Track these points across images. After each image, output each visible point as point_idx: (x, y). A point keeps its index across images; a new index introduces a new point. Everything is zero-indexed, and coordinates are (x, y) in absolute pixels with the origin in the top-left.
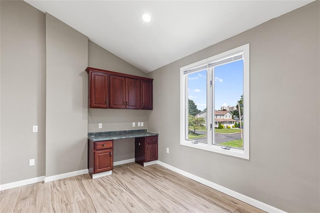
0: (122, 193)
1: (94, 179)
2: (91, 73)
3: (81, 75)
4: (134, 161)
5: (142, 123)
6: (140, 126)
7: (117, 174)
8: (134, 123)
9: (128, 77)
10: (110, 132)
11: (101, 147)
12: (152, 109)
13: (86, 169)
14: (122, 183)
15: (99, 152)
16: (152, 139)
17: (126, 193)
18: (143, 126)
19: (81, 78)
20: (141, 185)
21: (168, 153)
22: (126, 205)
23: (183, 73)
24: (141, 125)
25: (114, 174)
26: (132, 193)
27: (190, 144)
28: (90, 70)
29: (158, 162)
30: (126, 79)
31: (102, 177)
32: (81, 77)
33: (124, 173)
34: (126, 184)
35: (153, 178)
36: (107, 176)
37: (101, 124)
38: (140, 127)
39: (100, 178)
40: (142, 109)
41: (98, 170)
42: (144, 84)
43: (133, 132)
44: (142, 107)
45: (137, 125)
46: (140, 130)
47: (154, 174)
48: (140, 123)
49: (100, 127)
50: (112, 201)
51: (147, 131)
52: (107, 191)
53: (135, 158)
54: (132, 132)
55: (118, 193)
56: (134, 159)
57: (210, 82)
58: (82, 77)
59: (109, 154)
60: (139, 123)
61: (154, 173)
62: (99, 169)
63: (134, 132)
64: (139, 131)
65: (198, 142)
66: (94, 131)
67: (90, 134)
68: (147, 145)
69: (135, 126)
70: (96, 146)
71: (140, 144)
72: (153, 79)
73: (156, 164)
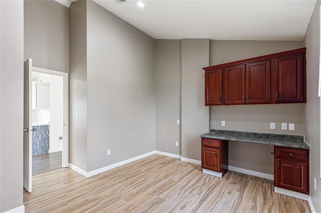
0: (196, 195)
5: (292, 125)
6: (286, 129)
8: (274, 124)
9: (249, 63)
10: (234, 132)
11: (207, 144)
14: (213, 188)
15: (205, 149)
18: (294, 130)
22: (181, 203)
24: (289, 127)
25: (224, 179)
26: (203, 200)
28: (205, 70)
29: (308, 198)
30: (247, 65)
34: (215, 192)
36: (216, 176)
37: (224, 122)
38: (289, 130)
41: (205, 166)
42: (280, 63)
44: (276, 99)
45: (278, 127)
48: (285, 124)
49: (223, 125)
54: (267, 136)
60: (282, 124)
64: (282, 137)
68: (276, 160)
69: (274, 129)
70: (203, 142)
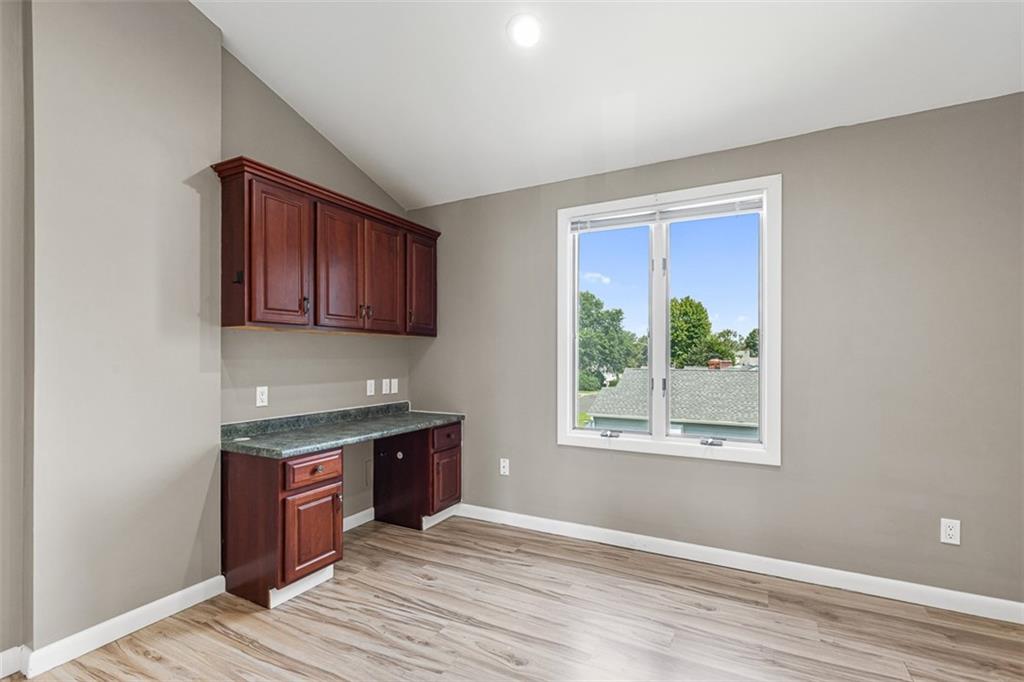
0: (441, 632)
1: (275, 608)
2: (250, 182)
3: (194, 182)
4: (373, 518)
5: (395, 382)
6: (388, 392)
7: (356, 572)
8: (373, 382)
9: (370, 218)
10: (298, 420)
11: (307, 476)
12: (435, 335)
13: (217, 575)
14: (404, 599)
15: (300, 499)
16: (449, 436)
17: (450, 627)
18: (396, 391)
19: (193, 197)
20: (477, 590)
21: (507, 473)
22: (498, 665)
23: (569, 226)
24: (391, 387)
25: (344, 576)
26: (469, 620)
27: (592, 438)
28: (246, 168)
29: (462, 510)
30: (366, 221)
31: (304, 594)
32: (194, 190)
33: (378, 564)
34: (424, 598)
35: (491, 562)
36: (317, 586)
37: (265, 389)
38: (390, 395)
39: (297, 597)
40: (408, 334)
41: (298, 568)
42: (414, 245)
43: (370, 416)
44: (409, 324)
45: (379, 387)
46: (388, 406)
47: (476, 547)
48: (388, 380)
49: (261, 402)
50: (437, 666)
51: (408, 409)
52: (381, 639)
53: (375, 505)
54: (365, 415)
55: (427, 634)
56: (373, 509)
57: (661, 261)
58: (198, 192)
59: (333, 500)
60: (386, 382)
61: (476, 544)
62: (300, 564)
63: (373, 413)
64: (386, 412)
65: (621, 432)
66: (241, 418)
67: (228, 431)
68: (435, 456)
69: (373, 394)
70: (290, 476)
71: (400, 455)
72: (439, 234)
73: (454, 516)
